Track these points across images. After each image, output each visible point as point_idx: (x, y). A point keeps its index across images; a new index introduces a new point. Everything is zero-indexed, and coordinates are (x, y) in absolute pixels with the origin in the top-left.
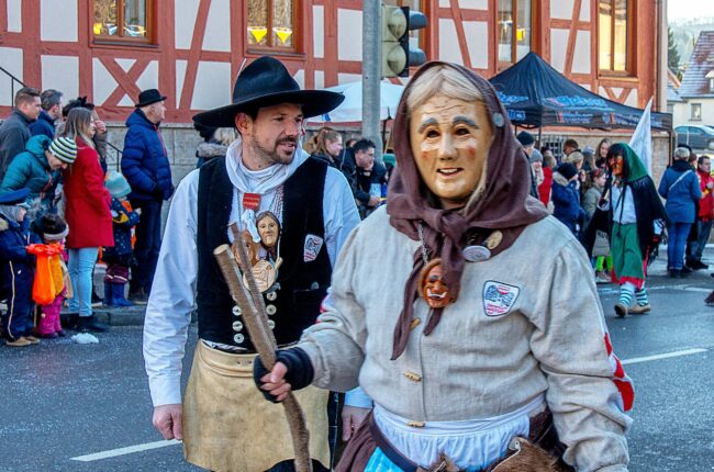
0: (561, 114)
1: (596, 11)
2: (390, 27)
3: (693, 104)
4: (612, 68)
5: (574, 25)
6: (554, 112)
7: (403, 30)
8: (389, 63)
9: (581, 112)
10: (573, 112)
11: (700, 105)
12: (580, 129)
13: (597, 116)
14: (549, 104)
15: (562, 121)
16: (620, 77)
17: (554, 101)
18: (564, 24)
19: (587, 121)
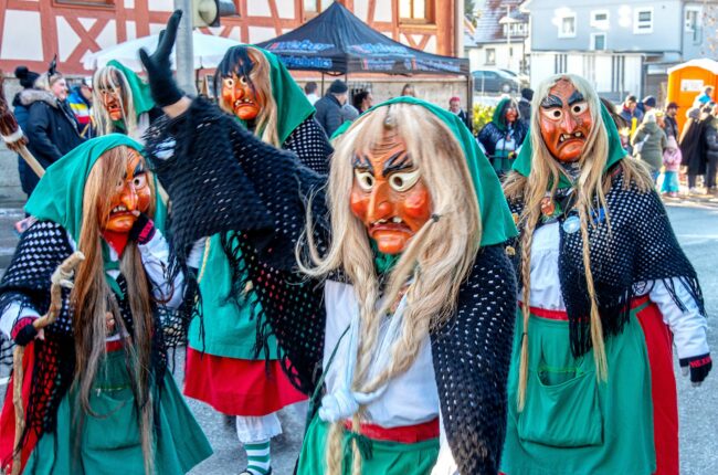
0: (365, 61)
3: (488, 50)
4: (412, 16)
6: (358, 59)
8: (200, 13)
9: (384, 59)
10: (376, 59)
11: (493, 50)
12: (383, 75)
13: (400, 62)
14: (353, 51)
15: (367, 68)
16: (419, 24)
17: (359, 48)
19: (389, 67)
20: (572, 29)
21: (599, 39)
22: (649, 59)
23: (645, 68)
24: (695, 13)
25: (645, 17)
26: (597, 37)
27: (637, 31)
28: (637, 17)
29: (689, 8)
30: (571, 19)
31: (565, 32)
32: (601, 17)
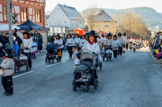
1: (35, 14)
2: (12, 16)
5: (32, 15)
7: (14, 17)
8: (12, 22)
10: (36, 28)
16: (39, 23)
18: (31, 15)
20: (55, 23)
21: (59, 25)
22: (66, 28)
23: (66, 29)
24: (72, 21)
25: (65, 22)
26: (58, 25)
27: (64, 24)
28: (64, 22)
29: (71, 21)
30: (55, 22)
31: (53, 24)
32: (59, 22)
